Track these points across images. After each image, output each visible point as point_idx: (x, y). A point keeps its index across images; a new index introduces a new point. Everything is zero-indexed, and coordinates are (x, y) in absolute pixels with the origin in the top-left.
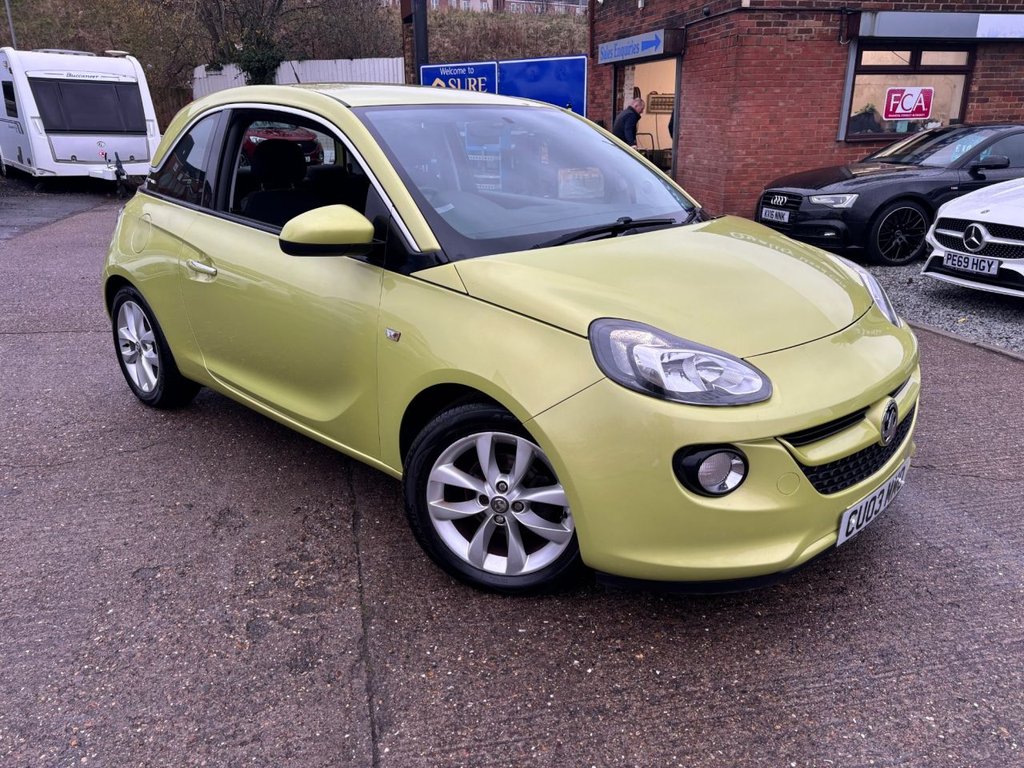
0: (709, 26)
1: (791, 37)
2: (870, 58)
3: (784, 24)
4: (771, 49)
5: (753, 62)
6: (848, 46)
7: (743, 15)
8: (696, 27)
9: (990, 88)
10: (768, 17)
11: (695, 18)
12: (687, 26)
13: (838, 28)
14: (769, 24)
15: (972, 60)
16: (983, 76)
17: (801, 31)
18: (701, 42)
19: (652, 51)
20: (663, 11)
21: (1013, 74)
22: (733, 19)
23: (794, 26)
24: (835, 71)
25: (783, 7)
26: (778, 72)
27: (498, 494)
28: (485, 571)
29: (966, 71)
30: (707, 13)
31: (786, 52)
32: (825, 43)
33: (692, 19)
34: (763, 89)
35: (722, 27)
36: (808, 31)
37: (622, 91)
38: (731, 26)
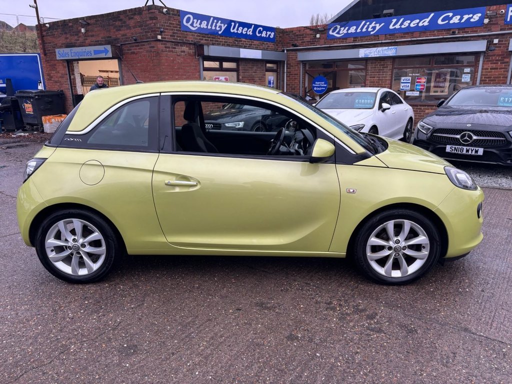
0: (138, 46)
1: (178, 54)
2: (207, 64)
3: (175, 48)
4: (172, 59)
5: (166, 64)
6: (199, 58)
7: (158, 43)
8: (129, 45)
9: (245, 77)
10: (169, 45)
11: (127, 41)
12: (122, 45)
13: (194, 51)
14: (169, 48)
15: (238, 66)
16: (242, 72)
17: (182, 52)
18: (133, 53)
19: (103, 55)
20: (102, 35)
21: (250, 71)
22: (153, 44)
23: (179, 49)
24: (195, 69)
25: (174, 41)
26: (176, 69)
27: (397, 245)
28: (392, 278)
29: (236, 70)
30: (135, 40)
31: (178, 61)
32: (190, 57)
33: (125, 41)
34: (171, 76)
35: (147, 47)
36: (184, 52)
37: (73, 74)
38: (153, 47)
